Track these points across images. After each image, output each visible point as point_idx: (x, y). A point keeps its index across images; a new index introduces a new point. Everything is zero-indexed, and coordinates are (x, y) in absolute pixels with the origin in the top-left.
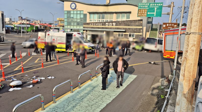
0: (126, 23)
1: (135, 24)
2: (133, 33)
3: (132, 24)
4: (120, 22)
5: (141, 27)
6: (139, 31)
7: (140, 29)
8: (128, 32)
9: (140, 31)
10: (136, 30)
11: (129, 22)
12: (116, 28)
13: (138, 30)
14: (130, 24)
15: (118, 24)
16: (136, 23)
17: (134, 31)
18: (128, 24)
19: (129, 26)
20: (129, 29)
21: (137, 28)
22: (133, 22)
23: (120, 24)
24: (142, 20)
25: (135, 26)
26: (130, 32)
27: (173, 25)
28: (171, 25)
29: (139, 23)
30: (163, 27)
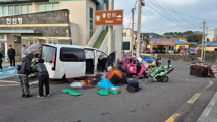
0: (40, 18)
1: (55, 18)
2: (53, 36)
3: (50, 18)
4: (30, 16)
5: (66, 25)
6: (64, 33)
7: (64, 28)
8: (46, 36)
9: (65, 32)
10: (58, 31)
12: (24, 28)
13: (61, 30)
14: (46, 19)
15: (26, 19)
16: (56, 17)
17: (55, 33)
18: (43, 19)
19: (45, 22)
20: (46, 28)
21: (59, 27)
22: (52, 14)
23: (29, 19)
24: (67, 11)
25: (55, 23)
26: (48, 35)
27: (114, 15)
28: (110, 15)
29: (62, 16)
30: (96, 20)
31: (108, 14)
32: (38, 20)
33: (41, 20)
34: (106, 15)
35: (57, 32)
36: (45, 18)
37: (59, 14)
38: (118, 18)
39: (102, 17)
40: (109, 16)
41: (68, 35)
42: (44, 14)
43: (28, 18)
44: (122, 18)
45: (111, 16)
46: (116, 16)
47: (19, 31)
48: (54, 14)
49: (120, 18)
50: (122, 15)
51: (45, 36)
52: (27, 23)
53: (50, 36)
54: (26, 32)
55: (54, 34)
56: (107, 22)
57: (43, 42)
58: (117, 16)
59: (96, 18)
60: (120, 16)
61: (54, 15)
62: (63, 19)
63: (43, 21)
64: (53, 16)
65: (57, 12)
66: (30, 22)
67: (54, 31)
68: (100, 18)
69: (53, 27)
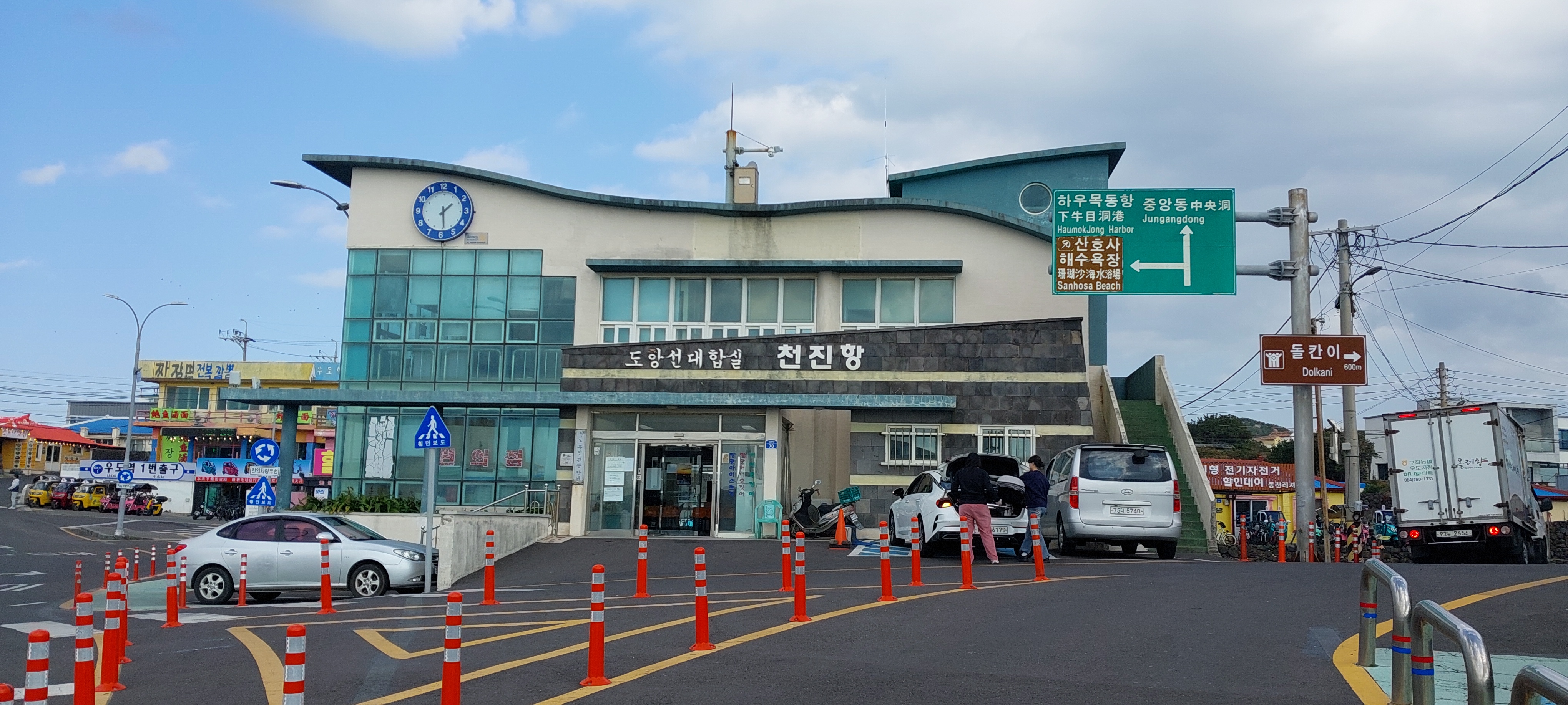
0: (953, 347)
1: (1026, 352)
2: (1013, 423)
3: (1002, 350)
4: (904, 339)
5: (1078, 378)
6: (1068, 408)
7: (1070, 391)
8: (978, 420)
9: (1074, 404)
10: (1037, 399)
11: (972, 336)
12: (866, 388)
13: (1053, 397)
14: (981, 352)
15: (882, 350)
16: (1029, 345)
17: (1024, 408)
18: (966, 351)
19: (975, 365)
20: (982, 389)
21: (1047, 384)
22: (1012, 335)
23: (898, 350)
24: (1080, 324)
25: (1026, 370)
26: (990, 419)
27: (1333, 351)
28: (1320, 350)
29: (1059, 344)
30: (1267, 366)
31: (1313, 348)
32: (941, 355)
33: (959, 355)
34: (1306, 349)
35: (1034, 406)
36: (975, 346)
37: (1044, 335)
38: (1350, 361)
39: (1288, 355)
40: (1316, 354)
41: (1086, 416)
42: (971, 332)
43: (895, 347)
44: (1361, 362)
45: (1324, 353)
46: (1341, 356)
48: (1021, 332)
49: (1357, 363)
50: (1361, 351)
51: (974, 423)
52: (885, 364)
53: (1000, 419)
55: (1020, 414)
56: (1307, 372)
57: (963, 446)
58: (1346, 357)
59: (1267, 359)
60: (1355, 357)
61: (1022, 337)
62: (1062, 357)
63: (966, 359)
64: (1016, 343)
65: (1038, 326)
66: (900, 362)
67: (1018, 402)
68: (1281, 358)
69: (1016, 383)
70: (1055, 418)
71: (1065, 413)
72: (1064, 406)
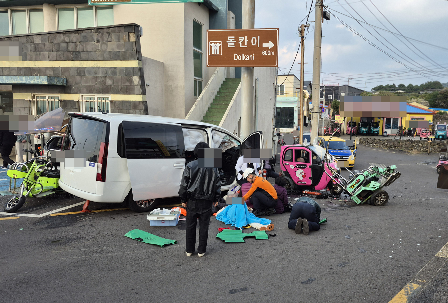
0: (63, 45)
1: (104, 47)
2: (99, 92)
3: (90, 46)
4: (37, 40)
5: (133, 64)
6: (128, 84)
7: (129, 73)
8: (79, 91)
9: (131, 81)
10: (111, 78)
11: (74, 36)
12: (20, 71)
13: (119, 77)
14: (79, 48)
15: (27, 48)
16: (105, 42)
17: (103, 83)
18: (71, 47)
19: (76, 56)
20: (81, 72)
21: (115, 68)
22: (95, 36)
23: (35, 48)
24: (134, 28)
25: (104, 59)
26: (85, 90)
27: (256, 41)
28: (246, 41)
29: (122, 42)
30: (211, 53)
31: (242, 39)
32: (58, 50)
33: (67, 50)
34: (237, 40)
35: (109, 82)
36: (76, 45)
37: (113, 36)
38: (267, 48)
39: (225, 44)
40: (243, 43)
41: (138, 88)
42: (74, 35)
43: (33, 46)
44: (275, 49)
45: (249, 43)
46: (261, 45)
47: (8, 79)
48: (100, 34)
49: (271, 50)
50: (275, 41)
51: (76, 93)
52: (28, 57)
53: (90, 91)
54: (27, 83)
55: (101, 87)
57: (72, 107)
58: (264, 45)
59: (211, 47)
60: (271, 45)
61: (101, 37)
62: (124, 50)
63: (71, 52)
64: (98, 41)
65: (110, 30)
66: (37, 55)
67: (100, 80)
68: (220, 47)
69: (99, 68)
70: (121, 90)
71: (126, 87)
72: (125, 83)
